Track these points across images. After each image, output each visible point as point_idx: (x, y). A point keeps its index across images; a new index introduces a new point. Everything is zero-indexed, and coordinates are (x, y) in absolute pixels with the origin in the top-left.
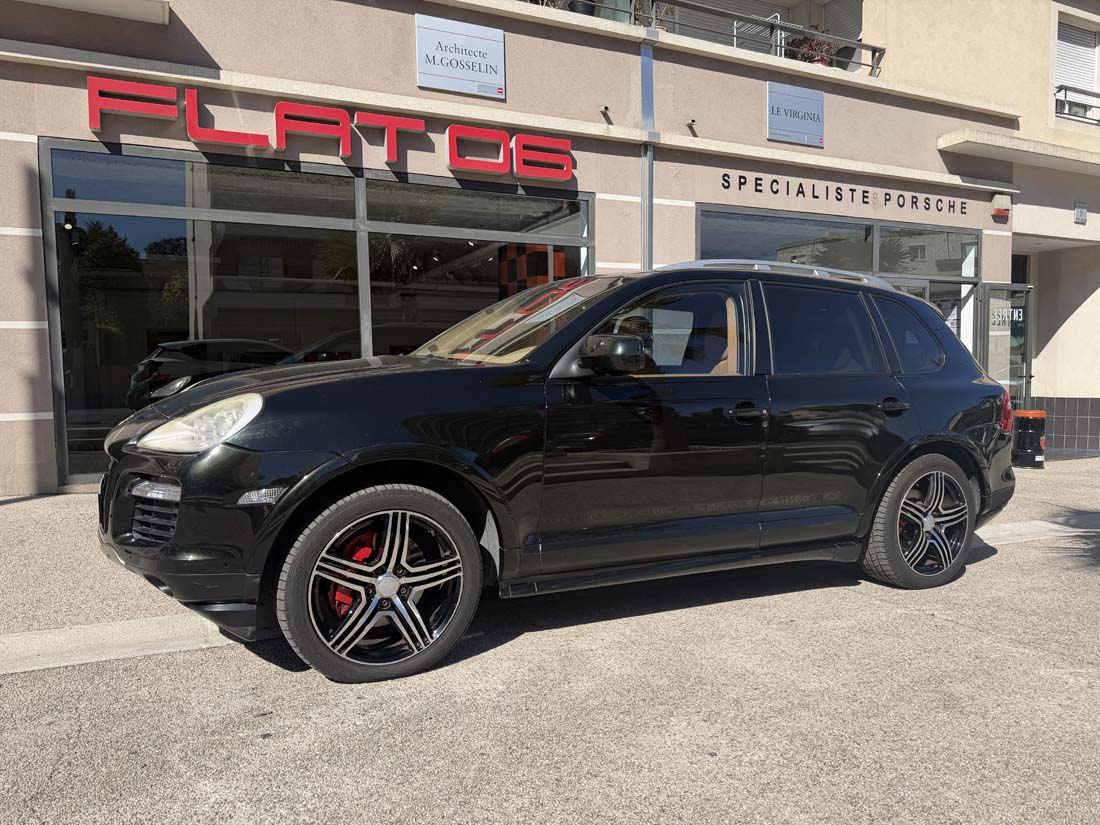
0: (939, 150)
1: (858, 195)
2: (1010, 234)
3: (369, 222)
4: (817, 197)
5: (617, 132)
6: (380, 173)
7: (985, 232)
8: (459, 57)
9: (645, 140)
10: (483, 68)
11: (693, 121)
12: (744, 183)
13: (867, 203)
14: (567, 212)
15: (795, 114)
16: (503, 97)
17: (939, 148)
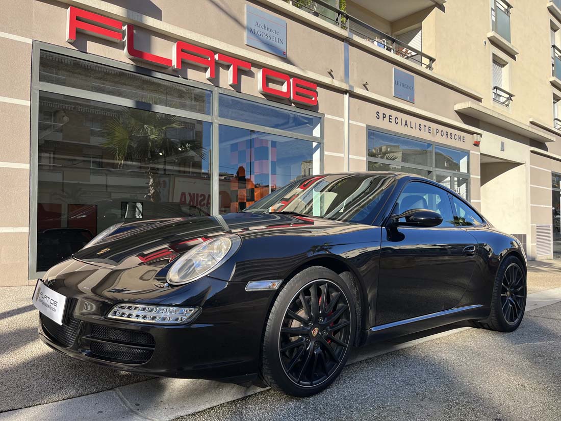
0: (456, 111)
1: (427, 128)
2: (479, 154)
3: (219, 118)
4: (412, 128)
5: (336, 83)
6: (226, 91)
7: (471, 151)
8: (266, 32)
9: (348, 89)
10: (277, 40)
11: (367, 83)
12: (385, 117)
13: (430, 133)
15: (404, 86)
16: (285, 57)
17: (455, 109)
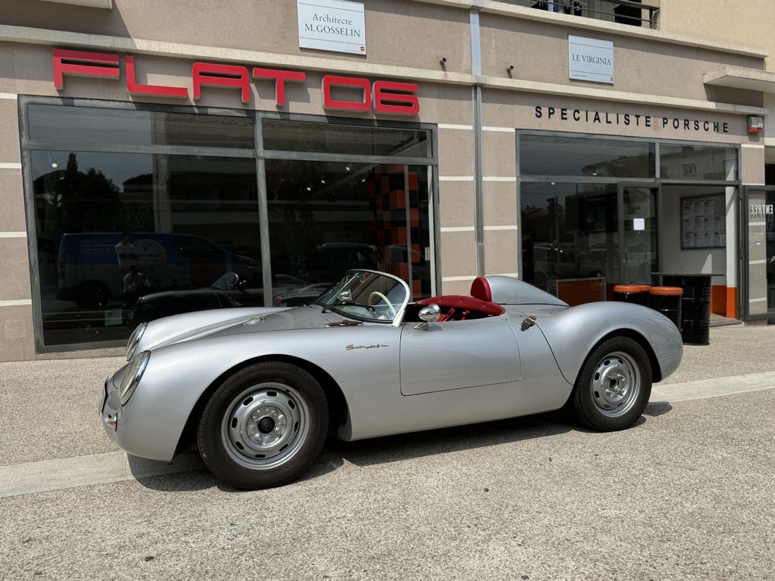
0: (705, 84)
1: (642, 120)
2: (763, 147)
3: (265, 151)
4: (610, 122)
5: (453, 77)
7: (743, 146)
8: (331, 25)
9: (475, 82)
10: (349, 33)
11: (512, 67)
12: (553, 113)
13: (649, 126)
14: (418, 140)
15: (591, 60)
16: (365, 53)
17: (705, 82)
